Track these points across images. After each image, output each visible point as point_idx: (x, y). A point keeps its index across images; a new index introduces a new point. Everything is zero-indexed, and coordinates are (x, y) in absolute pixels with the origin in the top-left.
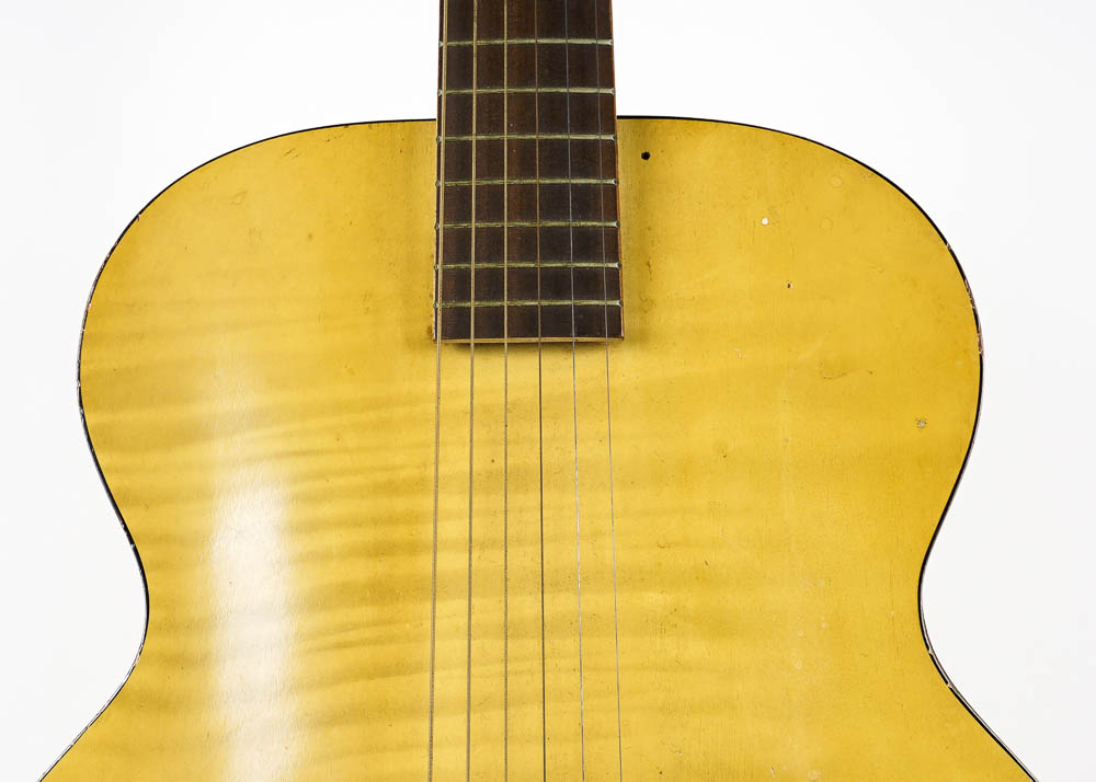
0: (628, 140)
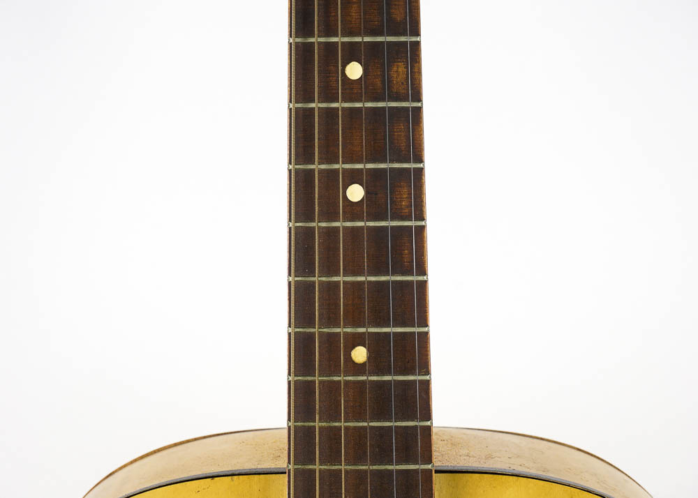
0: (444, 492)
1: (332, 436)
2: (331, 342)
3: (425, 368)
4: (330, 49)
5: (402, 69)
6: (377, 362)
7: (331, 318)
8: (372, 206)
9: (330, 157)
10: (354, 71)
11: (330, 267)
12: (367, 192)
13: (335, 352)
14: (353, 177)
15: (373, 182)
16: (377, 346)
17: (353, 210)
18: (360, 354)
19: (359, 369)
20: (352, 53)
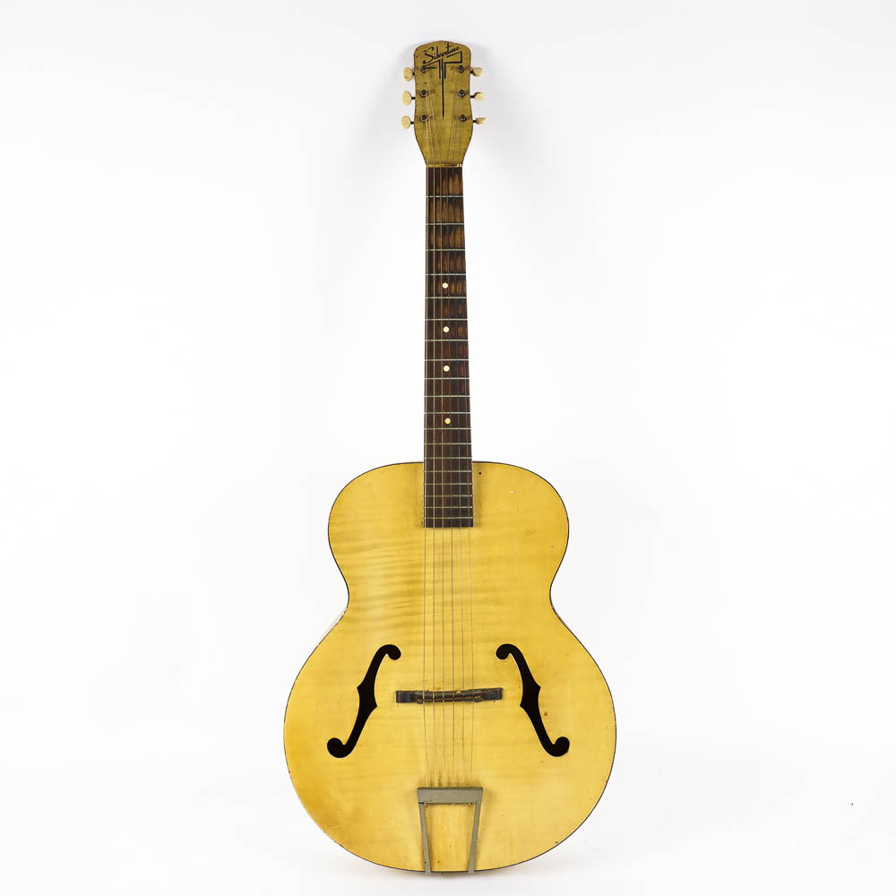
0: (475, 470)
1: (439, 448)
2: (438, 417)
3: (469, 426)
4: (438, 323)
5: (461, 329)
6: (454, 423)
7: (438, 409)
8: (452, 373)
9: (438, 357)
10: (446, 329)
11: (438, 393)
12: (451, 368)
13: (440, 420)
14: (446, 364)
15: (452, 365)
16: (453, 418)
17: (446, 374)
18: (448, 421)
19: (447, 426)
20: (445, 324)
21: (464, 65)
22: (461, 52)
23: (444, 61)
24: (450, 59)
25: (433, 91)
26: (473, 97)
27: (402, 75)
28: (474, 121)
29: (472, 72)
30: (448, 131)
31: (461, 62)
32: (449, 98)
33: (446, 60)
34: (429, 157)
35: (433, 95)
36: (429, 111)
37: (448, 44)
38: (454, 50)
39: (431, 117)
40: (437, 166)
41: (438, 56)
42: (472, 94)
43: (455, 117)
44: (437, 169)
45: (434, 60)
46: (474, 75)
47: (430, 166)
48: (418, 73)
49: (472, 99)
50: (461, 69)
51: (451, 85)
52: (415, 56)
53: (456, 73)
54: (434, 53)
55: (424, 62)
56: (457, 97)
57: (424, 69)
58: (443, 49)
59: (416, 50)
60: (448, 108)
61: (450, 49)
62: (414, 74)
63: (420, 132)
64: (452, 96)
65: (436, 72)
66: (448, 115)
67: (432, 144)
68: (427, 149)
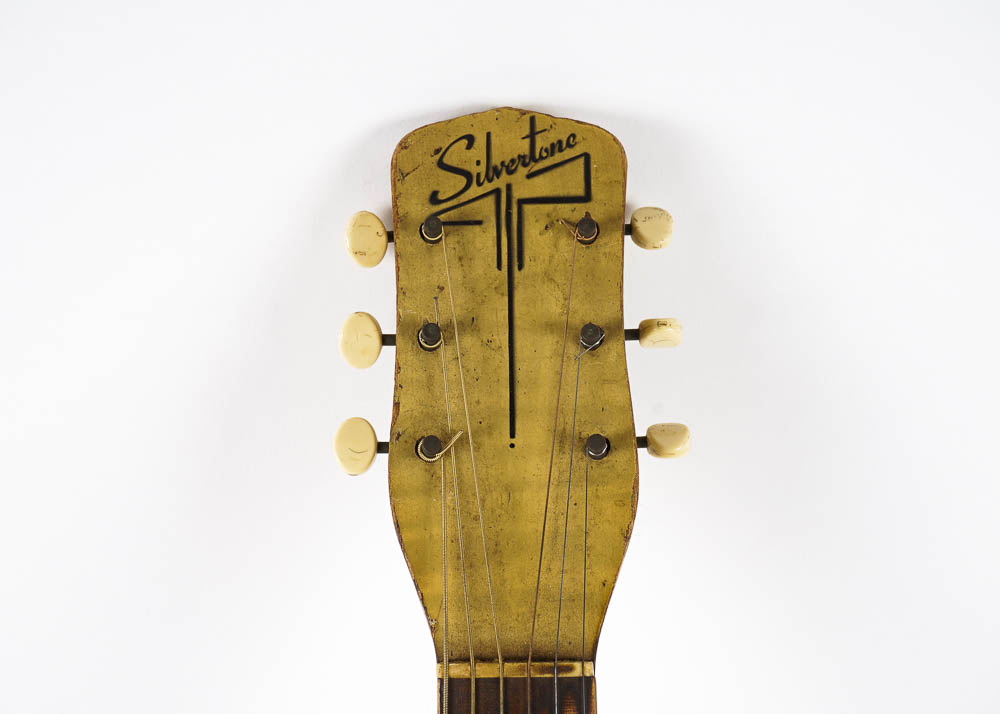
21: (597, 210)
22: (587, 157)
23: (517, 194)
24: (542, 186)
25: (471, 324)
26: (635, 335)
27: (346, 243)
28: (643, 442)
29: (630, 229)
30: (533, 501)
31: (587, 198)
32: (539, 354)
33: (524, 187)
34: (452, 618)
35: (469, 341)
36: (455, 409)
37: (532, 122)
38: (557, 147)
39: (463, 440)
40: (485, 671)
41: (493, 172)
42: (631, 324)
43: (561, 438)
44: (487, 686)
45: (475, 191)
46: (639, 241)
47: (458, 671)
48: (412, 241)
49: (631, 345)
50: (588, 230)
51: (541, 300)
52: (399, 174)
53: (567, 246)
54: (471, 159)
55: (434, 198)
56: (572, 350)
57: (432, 228)
58: (508, 145)
59: (403, 145)
60: (535, 400)
61: (541, 142)
62: (390, 237)
63: (413, 505)
64: (548, 343)
65: (483, 240)
66: (534, 431)
67: (467, 562)
68: (445, 581)
